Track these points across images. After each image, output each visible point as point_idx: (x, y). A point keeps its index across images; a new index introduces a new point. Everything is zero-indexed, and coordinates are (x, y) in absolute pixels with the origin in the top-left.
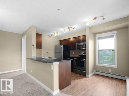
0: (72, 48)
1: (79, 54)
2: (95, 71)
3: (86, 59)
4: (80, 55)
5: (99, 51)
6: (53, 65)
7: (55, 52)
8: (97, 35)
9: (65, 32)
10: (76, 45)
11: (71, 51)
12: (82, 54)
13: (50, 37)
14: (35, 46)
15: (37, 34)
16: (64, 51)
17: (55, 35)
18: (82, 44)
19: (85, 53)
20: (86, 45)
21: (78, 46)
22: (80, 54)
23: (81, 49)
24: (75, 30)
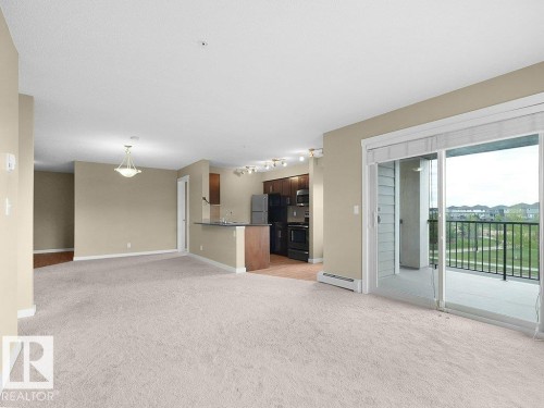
0: (289, 201)
1: (306, 216)
3: (309, 226)
4: (306, 219)
6: (236, 230)
7: (252, 212)
10: (296, 195)
13: (239, 175)
14: (208, 199)
15: (211, 175)
17: (250, 172)
24: (285, 165)
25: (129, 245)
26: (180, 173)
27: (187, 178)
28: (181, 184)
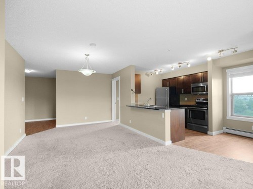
0: (183, 90)
1: (196, 101)
2: (224, 128)
3: (207, 108)
4: (197, 103)
5: (232, 95)
6: (164, 112)
7: (156, 98)
8: (227, 71)
9: (173, 69)
10: (190, 87)
11: (181, 97)
12: (201, 100)
13: (148, 75)
14: (134, 90)
15: (136, 75)
16: (170, 95)
17: (157, 73)
18: (201, 85)
19: (207, 99)
20: (207, 86)
21: (194, 89)
22: (198, 101)
23: (200, 93)
24: (189, 66)
25: (86, 118)
26: (113, 76)
27: (118, 78)
28: (114, 82)
